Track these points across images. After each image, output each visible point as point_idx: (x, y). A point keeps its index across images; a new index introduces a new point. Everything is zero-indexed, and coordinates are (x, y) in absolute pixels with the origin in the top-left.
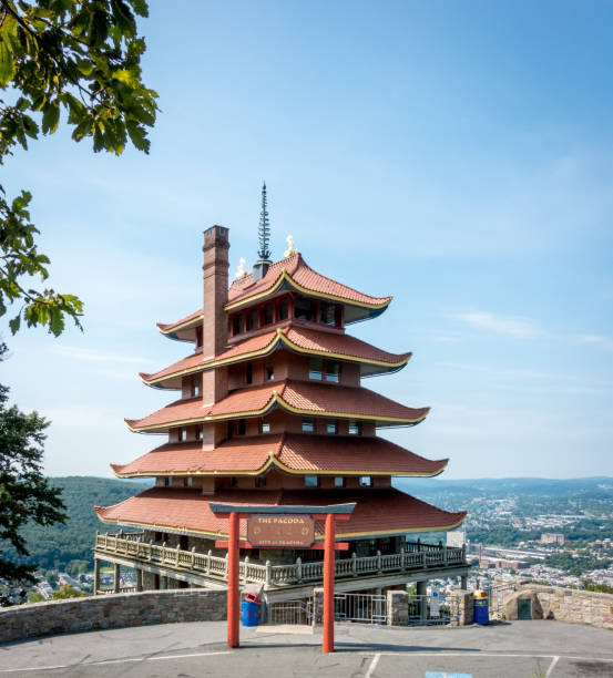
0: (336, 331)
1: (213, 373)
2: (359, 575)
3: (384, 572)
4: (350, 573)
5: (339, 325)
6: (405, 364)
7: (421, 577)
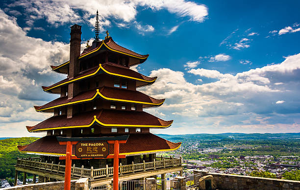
0: (126, 68)
1: (72, 84)
2: (135, 172)
3: (146, 170)
4: (131, 171)
5: (128, 66)
6: (154, 82)
7: (162, 172)
